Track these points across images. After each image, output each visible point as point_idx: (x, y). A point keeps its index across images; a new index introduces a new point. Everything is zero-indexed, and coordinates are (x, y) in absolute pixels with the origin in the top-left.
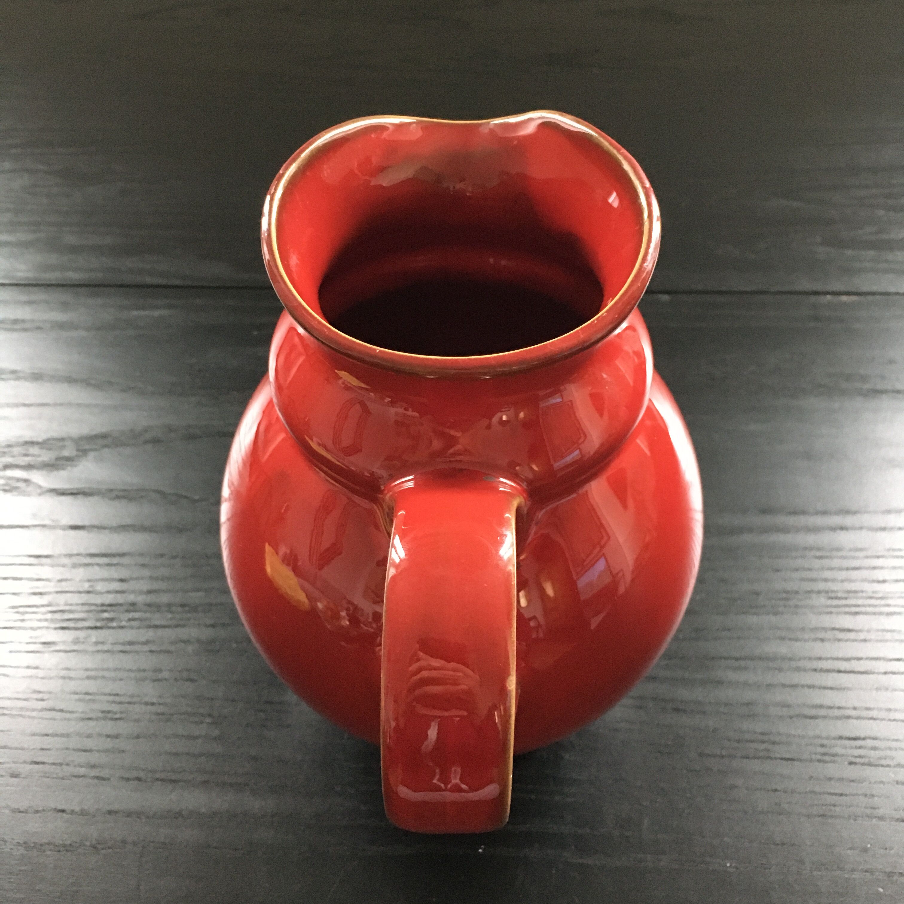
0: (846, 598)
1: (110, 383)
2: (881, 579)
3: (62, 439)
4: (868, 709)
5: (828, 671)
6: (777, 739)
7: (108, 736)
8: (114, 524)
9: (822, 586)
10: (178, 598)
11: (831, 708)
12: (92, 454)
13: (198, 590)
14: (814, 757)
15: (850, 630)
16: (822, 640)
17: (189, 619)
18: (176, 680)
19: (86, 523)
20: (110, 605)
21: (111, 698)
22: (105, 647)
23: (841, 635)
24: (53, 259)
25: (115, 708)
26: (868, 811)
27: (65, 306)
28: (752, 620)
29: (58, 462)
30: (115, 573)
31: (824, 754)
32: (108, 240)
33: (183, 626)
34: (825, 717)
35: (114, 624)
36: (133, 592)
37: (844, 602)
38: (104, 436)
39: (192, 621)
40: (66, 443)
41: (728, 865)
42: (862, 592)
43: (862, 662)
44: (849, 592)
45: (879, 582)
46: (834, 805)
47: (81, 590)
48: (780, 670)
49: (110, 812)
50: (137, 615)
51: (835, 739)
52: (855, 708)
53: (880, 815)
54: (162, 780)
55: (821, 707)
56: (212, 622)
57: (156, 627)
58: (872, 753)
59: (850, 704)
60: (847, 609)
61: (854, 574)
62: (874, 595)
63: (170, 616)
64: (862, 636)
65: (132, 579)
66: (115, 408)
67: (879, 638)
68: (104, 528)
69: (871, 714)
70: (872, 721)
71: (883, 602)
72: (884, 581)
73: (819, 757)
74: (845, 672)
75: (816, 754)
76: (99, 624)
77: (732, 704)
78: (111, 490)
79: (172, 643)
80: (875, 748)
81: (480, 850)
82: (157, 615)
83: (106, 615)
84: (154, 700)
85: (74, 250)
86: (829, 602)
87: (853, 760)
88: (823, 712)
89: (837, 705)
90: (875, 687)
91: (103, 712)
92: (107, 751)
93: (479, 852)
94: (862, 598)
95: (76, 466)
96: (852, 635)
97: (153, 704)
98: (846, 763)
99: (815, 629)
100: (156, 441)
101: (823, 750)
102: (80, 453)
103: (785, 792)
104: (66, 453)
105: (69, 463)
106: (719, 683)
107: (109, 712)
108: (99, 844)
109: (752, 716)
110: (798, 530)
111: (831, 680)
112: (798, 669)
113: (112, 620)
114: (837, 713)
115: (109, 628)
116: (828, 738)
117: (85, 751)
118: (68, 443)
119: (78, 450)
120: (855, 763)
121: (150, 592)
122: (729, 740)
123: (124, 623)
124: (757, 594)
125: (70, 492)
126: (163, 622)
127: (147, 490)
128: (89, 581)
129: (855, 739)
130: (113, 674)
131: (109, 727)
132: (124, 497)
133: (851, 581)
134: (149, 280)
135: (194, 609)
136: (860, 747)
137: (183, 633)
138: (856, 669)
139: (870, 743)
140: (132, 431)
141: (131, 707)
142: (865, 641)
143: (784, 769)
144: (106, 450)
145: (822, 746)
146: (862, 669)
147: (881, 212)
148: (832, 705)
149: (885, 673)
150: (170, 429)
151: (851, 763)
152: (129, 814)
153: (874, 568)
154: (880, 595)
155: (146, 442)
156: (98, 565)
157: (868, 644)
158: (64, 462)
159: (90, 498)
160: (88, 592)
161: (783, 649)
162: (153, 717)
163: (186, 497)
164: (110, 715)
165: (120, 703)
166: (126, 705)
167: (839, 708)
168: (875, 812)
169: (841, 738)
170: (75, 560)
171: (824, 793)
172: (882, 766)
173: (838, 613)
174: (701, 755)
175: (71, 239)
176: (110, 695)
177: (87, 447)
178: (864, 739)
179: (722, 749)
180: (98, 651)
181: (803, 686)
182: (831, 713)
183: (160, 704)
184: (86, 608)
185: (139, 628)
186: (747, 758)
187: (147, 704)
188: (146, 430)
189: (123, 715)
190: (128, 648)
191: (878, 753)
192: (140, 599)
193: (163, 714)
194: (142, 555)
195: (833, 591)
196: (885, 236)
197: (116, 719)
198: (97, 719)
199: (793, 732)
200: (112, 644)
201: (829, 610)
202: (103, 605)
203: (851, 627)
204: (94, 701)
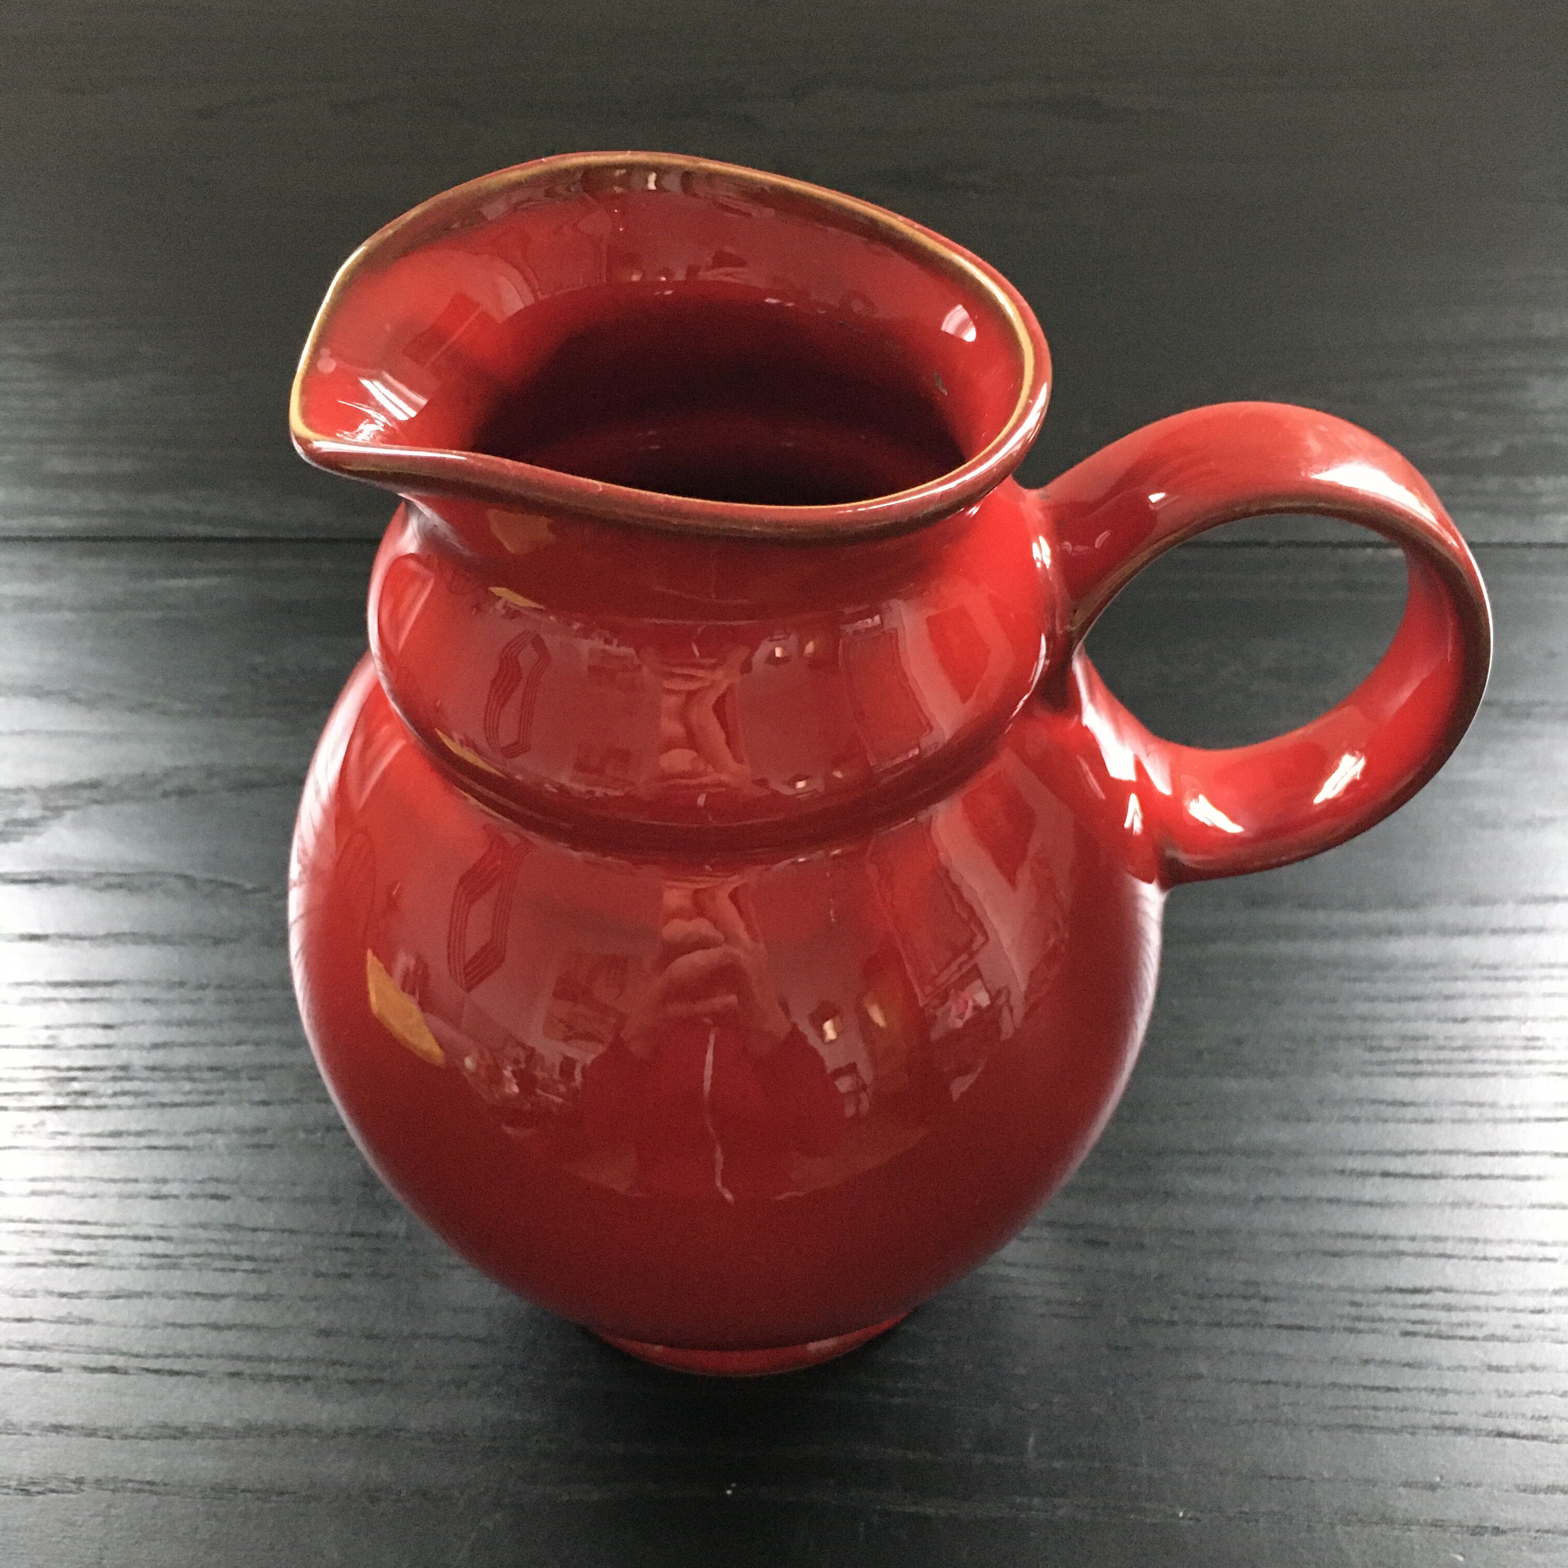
0: (1398, 1049)
1: (110, 696)
2: (1461, 1016)
3: (19, 791)
4: (1437, 1239)
5: (1365, 1174)
6: (1271, 1293)
7: (63, 1295)
8: (101, 932)
9: (1355, 1027)
10: (203, 1057)
11: (1368, 1237)
12: (69, 815)
13: (239, 1043)
14: (1336, 1322)
15: (1404, 1104)
16: (1356, 1120)
17: (222, 1092)
18: (193, 1196)
19: (50, 930)
20: (86, 1069)
21: (72, 1229)
22: (69, 1141)
23: (1389, 1112)
24: (27, 496)
25: (78, 1245)
26: (1436, 1420)
27: (42, 573)
28: (1231, 1085)
29: (9, 829)
30: (96, 1014)
31: (1359, 1319)
32: (125, 466)
33: (212, 1103)
34: (1359, 1254)
35: (88, 1101)
36: (128, 1046)
37: (1393, 1056)
38: (94, 785)
39: (227, 1095)
40: (27, 797)
41: (1181, 1514)
42: (1427, 1038)
43: (1424, 1158)
44: (1404, 1038)
45: (1455, 1020)
46: (1375, 1408)
47: (33, 1043)
48: (1280, 1173)
49: (57, 1428)
50: (127, 1086)
51: (1375, 1291)
52: (1413, 1239)
53: (1457, 1425)
54: (156, 1372)
55: (1352, 1235)
56: (263, 1096)
57: (163, 1105)
58: (1442, 1316)
59: (1403, 1232)
60: (1399, 1068)
61: (1411, 1008)
62: (1447, 1043)
63: (188, 1086)
64: (1426, 1113)
65: (125, 1024)
66: (115, 738)
67: (1456, 1116)
68: (81, 938)
69: (1440, 1248)
70: (1443, 1260)
71: (1464, 1055)
72: (1465, 1020)
73: (1347, 1323)
74: (1395, 1175)
75: (1342, 1317)
76: (61, 1101)
77: (1192, 1232)
78: (98, 875)
79: (188, 1134)
80: (1448, 1308)
81: (729, 1492)
82: (167, 1086)
83: (76, 1086)
84: (151, 1232)
85: (63, 481)
86: (1367, 1056)
87: (1410, 1328)
88: (1357, 1245)
89: (1382, 1231)
90: (1450, 1200)
91: (56, 1252)
92: (59, 1321)
93: (726, 1495)
94: (1425, 1048)
95: (40, 834)
96: (1410, 1112)
97: (148, 1238)
98: (1396, 1332)
99: (1341, 1103)
100: (183, 793)
101: (1353, 1311)
102: (47, 813)
103: (1286, 1385)
104: (23, 813)
105: (27, 829)
106: (1169, 1195)
107: (66, 1253)
108: (33, 1483)
109: (1227, 1254)
110: (1314, 934)
111: (1371, 1190)
112: (1312, 1172)
113: (84, 1094)
114: (1380, 1246)
115: (79, 1107)
116: (1364, 1291)
117: (19, 1320)
118: (30, 797)
119: (45, 808)
120: (1413, 1334)
121: (156, 1046)
122: (1185, 1293)
123: (104, 1101)
124: (1239, 1042)
125: (26, 877)
126: (178, 1099)
127: (162, 874)
128: (47, 1027)
129: (1415, 1291)
130: (79, 1188)
131: (67, 1279)
132: (120, 886)
133: (1406, 1019)
134: (189, 529)
135: (234, 1073)
136: (1422, 1306)
137: (212, 1116)
138: (1415, 1171)
139: (1439, 1298)
140: (143, 775)
141: (109, 1245)
142: (1430, 1121)
143: (1284, 1344)
144: (96, 807)
145: (1353, 1304)
146: (1427, 1171)
147: (1460, 415)
148: (1371, 1232)
149: (1467, 1177)
150: (210, 772)
151: (1406, 1334)
152: (92, 1433)
153: (1448, 998)
154: (1459, 1043)
155: (166, 795)
156: (68, 1001)
157: (1435, 1127)
158: (20, 829)
159: (61, 889)
160: (46, 1047)
161: (1285, 1135)
162: (146, 1261)
163: (229, 885)
164: (68, 1258)
165: (88, 1237)
166: (101, 1241)
167: (1385, 1238)
168: (1449, 1420)
169: (1388, 1289)
170: (25, 992)
171: (1357, 1387)
172: (1462, 1338)
173: (1382, 1075)
174: (1135, 1321)
175: (60, 464)
176: (71, 1222)
177: (61, 803)
178: (1429, 1291)
179: (1174, 1308)
180: (58, 1148)
181: (1319, 1200)
182: (1368, 1246)
183: (162, 1238)
184: (41, 1074)
185: (131, 1108)
186: (1218, 1325)
187: (136, 1238)
188: (168, 774)
189: (93, 1259)
190: (110, 1142)
191: (1456, 1317)
192: (138, 1059)
193: (165, 1256)
194: (146, 983)
195: (1373, 1037)
196: (1465, 452)
197: (79, 1265)
198: (45, 1265)
199: (1300, 1280)
200: (82, 1135)
201: (1370, 1068)
202: (70, 1069)
203: (1408, 1098)
204: (42, 1234)
